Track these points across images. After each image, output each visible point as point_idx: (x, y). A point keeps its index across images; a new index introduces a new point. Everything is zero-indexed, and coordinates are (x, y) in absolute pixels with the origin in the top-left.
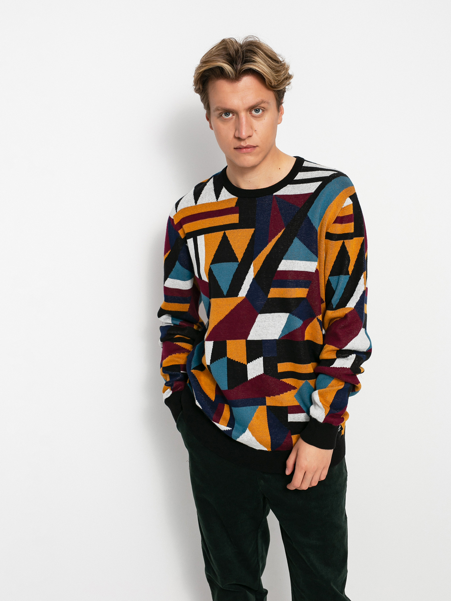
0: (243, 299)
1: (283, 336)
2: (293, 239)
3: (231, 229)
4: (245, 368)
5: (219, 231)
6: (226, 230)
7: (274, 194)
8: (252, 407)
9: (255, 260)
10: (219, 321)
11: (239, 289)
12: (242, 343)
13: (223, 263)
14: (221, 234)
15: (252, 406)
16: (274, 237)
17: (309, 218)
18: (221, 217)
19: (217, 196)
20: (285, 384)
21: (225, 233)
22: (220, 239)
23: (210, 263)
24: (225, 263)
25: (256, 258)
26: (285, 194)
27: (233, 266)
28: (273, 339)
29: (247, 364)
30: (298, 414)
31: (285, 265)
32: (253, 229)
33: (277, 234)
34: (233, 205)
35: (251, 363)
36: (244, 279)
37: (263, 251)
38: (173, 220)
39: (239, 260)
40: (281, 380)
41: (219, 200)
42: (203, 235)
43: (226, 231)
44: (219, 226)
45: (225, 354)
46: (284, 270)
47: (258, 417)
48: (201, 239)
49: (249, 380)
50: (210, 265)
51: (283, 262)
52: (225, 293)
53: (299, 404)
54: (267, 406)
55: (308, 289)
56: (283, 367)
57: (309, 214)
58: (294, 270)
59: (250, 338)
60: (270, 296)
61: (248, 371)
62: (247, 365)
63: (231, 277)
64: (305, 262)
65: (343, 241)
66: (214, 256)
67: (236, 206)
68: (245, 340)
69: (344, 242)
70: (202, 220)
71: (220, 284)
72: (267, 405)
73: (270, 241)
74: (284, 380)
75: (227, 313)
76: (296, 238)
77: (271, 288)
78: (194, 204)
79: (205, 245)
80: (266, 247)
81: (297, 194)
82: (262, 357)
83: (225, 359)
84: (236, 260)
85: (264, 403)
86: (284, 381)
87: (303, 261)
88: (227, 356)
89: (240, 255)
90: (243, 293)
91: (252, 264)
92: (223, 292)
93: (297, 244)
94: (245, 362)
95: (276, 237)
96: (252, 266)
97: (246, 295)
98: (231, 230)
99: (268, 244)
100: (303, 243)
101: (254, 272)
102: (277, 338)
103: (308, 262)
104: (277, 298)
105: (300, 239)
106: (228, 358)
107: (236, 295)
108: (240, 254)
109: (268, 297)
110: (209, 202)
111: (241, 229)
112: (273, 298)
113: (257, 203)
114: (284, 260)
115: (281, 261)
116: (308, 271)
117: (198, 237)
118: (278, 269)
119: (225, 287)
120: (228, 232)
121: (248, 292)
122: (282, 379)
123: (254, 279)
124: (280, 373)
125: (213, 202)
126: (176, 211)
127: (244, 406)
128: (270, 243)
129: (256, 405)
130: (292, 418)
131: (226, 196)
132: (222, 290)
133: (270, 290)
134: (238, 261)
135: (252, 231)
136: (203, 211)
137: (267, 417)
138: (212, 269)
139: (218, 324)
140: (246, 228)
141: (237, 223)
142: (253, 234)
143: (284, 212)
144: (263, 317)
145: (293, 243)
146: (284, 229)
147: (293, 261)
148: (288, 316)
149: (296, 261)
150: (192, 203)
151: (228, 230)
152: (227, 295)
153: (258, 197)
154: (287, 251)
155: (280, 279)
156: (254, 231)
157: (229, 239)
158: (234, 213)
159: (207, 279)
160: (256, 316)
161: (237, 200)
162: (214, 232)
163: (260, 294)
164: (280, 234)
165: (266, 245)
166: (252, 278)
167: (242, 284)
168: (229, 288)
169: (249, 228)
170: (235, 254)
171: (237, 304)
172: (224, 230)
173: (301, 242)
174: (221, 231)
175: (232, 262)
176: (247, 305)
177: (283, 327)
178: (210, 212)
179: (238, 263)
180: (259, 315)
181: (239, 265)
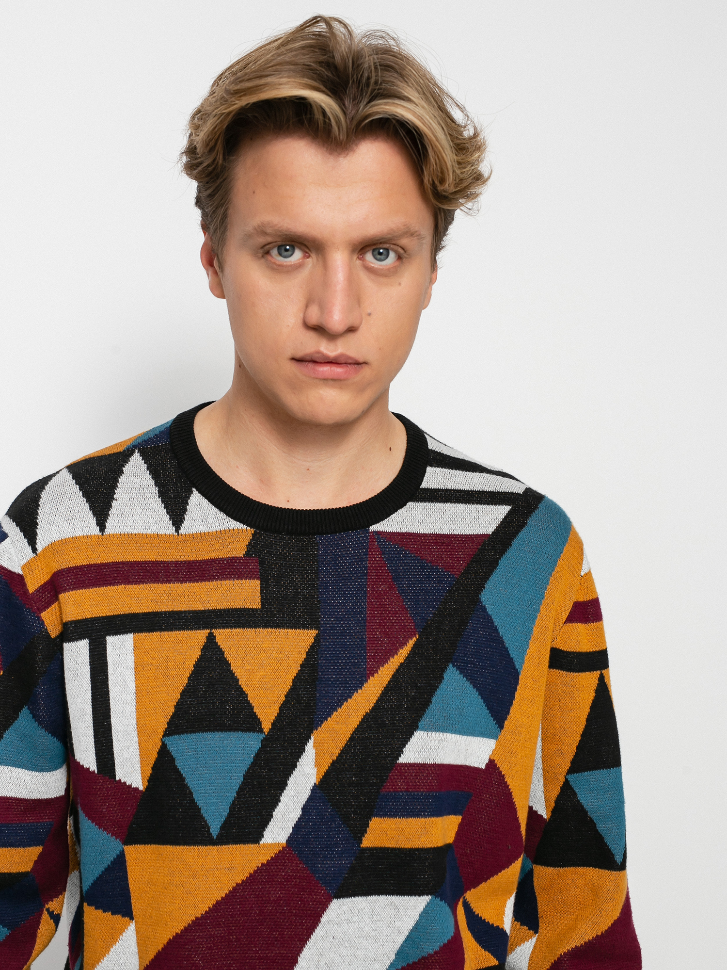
0: (280, 852)
2: (443, 670)
3: (235, 627)
5: (192, 629)
6: (216, 628)
7: (373, 528)
9: (319, 729)
10: (190, 919)
11: (266, 819)
13: (208, 735)
14: (199, 637)
16: (384, 660)
17: (484, 609)
18: (196, 584)
19: (177, 517)
21: (211, 638)
22: (196, 654)
23: (161, 731)
24: (218, 735)
25: (325, 722)
26: (404, 530)
27: (246, 745)
31: (424, 748)
32: (313, 633)
33: (393, 652)
34: (238, 549)
36: (283, 785)
37: (349, 700)
38: (20, 578)
39: (266, 726)
41: (183, 531)
42: (131, 636)
43: (216, 632)
44: (189, 612)
46: (420, 761)
48: (121, 648)
50: (164, 736)
51: (418, 737)
52: (215, 830)
55: (460, 819)
57: (486, 600)
60: (367, 842)
63: (237, 780)
65: (599, 672)
66: (176, 707)
67: (247, 554)
69: (601, 675)
70: (127, 587)
71: (200, 800)
73: (373, 672)
75: (220, 894)
76: (451, 665)
77: (373, 819)
78: (96, 531)
79: (136, 668)
80: (360, 691)
81: (440, 533)
84: (252, 723)
89: (267, 710)
90: (279, 831)
91: (311, 742)
92: (209, 828)
93: (454, 684)
95: (392, 660)
96: (310, 748)
97: (290, 840)
98: (234, 630)
99: (366, 681)
100: (471, 683)
101: (317, 764)
104: (388, 849)
105: (462, 670)
107: (255, 836)
108: (267, 706)
109: (362, 845)
110: (149, 532)
111: (269, 629)
112: (376, 849)
113: (318, 550)
114: (422, 732)
115: (410, 735)
117: (110, 640)
118: (402, 760)
119: (215, 810)
120: (224, 637)
121: (297, 826)
123: (315, 789)
125: (161, 533)
126: (34, 550)
128: (372, 678)
131: (210, 520)
132: (205, 821)
133: (371, 823)
134: (261, 731)
135: (306, 637)
136: (130, 558)
138: (171, 748)
139: (187, 930)
140: (288, 627)
141: (257, 610)
142: (312, 647)
143: (409, 586)
144: (344, 908)
145: (445, 682)
146: (414, 639)
147: (448, 734)
148: (424, 904)
149: (453, 735)
150: (87, 524)
151: (224, 627)
152: (220, 836)
153: (321, 534)
154: (427, 703)
155: (407, 790)
156: (317, 639)
157: (228, 656)
158: (240, 577)
159: (140, 778)
160: (324, 907)
161: (250, 536)
162: (172, 630)
163: (338, 837)
164: (404, 653)
165: (359, 685)
166: (310, 786)
167: (276, 801)
168: (230, 815)
169: (299, 628)
170: (252, 708)
171: (258, 867)
172: (206, 628)
173: (465, 679)
174: (199, 629)
175: (242, 731)
176: (293, 869)
177: (400, 939)
178: (156, 564)
179: (261, 736)
180: (335, 901)
181: (265, 742)
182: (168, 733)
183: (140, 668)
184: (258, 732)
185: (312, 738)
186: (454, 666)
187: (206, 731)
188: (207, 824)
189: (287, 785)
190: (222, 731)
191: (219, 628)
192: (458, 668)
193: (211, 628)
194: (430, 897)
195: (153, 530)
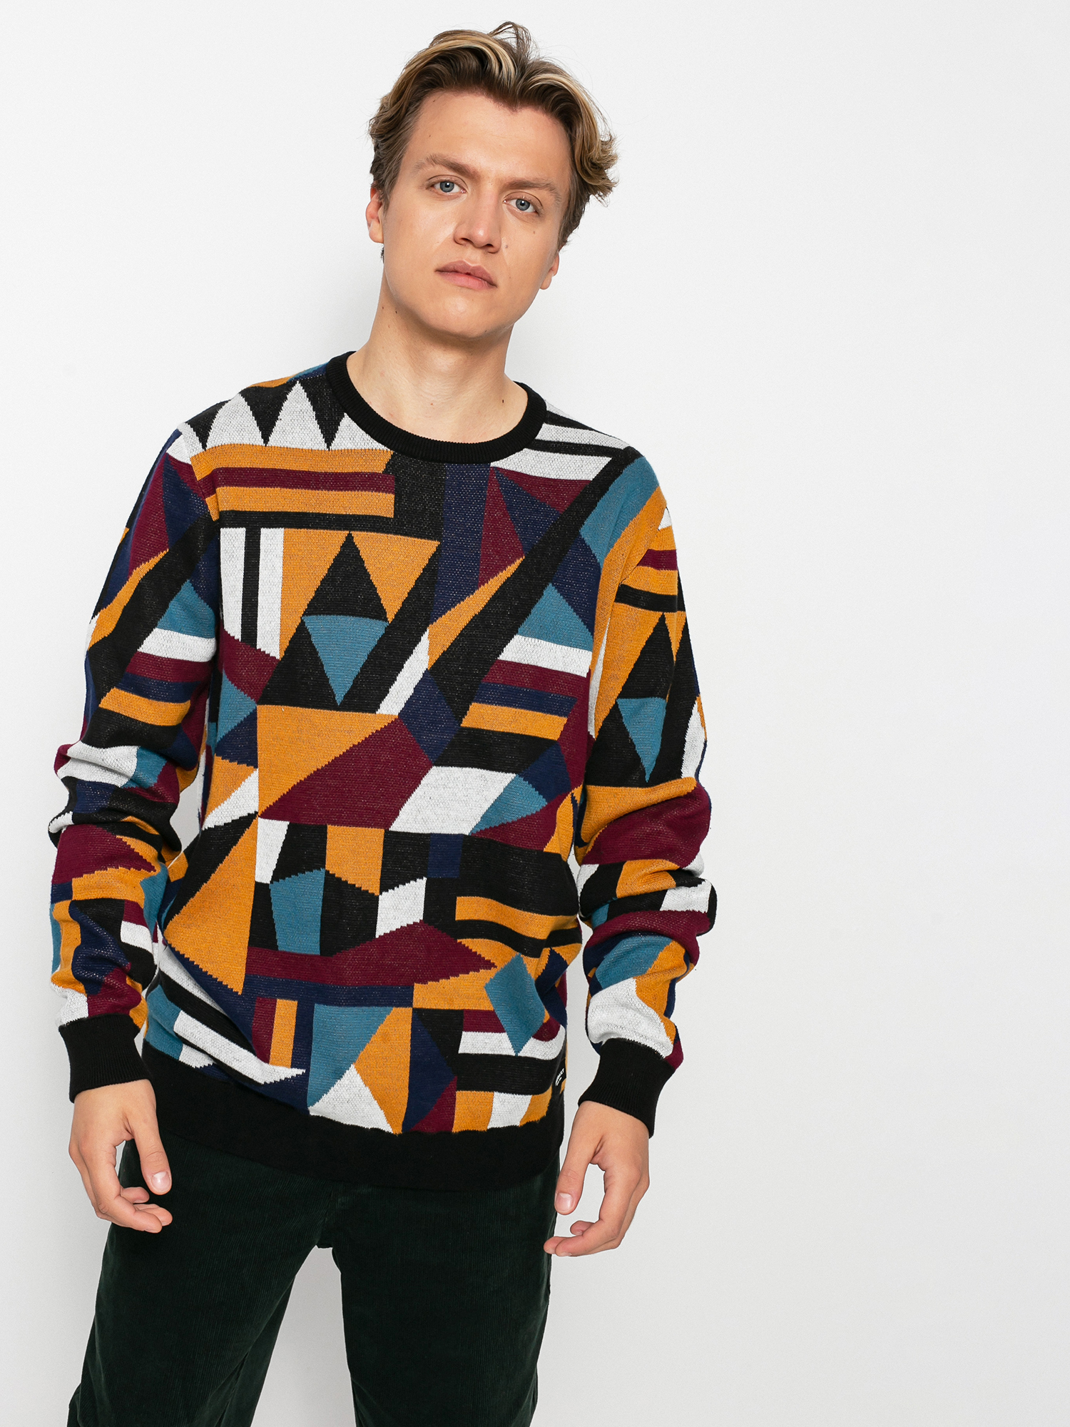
0: (392, 722)
1: (483, 828)
2: (544, 588)
3: (371, 531)
4: (370, 904)
5: (334, 529)
6: (354, 530)
7: (493, 464)
8: (376, 1009)
9: (435, 623)
10: (312, 769)
11: (383, 693)
12: (373, 838)
13: (341, 618)
14: (341, 536)
15: (377, 1005)
16: (493, 573)
17: (583, 541)
18: (340, 492)
19: (329, 436)
20: (467, 951)
21: (350, 538)
22: (336, 550)
23: (302, 611)
24: (351, 619)
25: (440, 618)
26: (519, 470)
27: (370, 632)
28: (457, 833)
29: (381, 894)
30: (486, 1034)
31: (521, 650)
32: (436, 543)
33: (503, 567)
34: (379, 467)
35: (390, 891)
36: (399, 668)
37: (462, 602)
38: (189, 468)
39: (390, 617)
40: (459, 941)
41: (333, 447)
42: (282, 530)
43: (354, 533)
44: (333, 515)
45: (321, 862)
46: (516, 661)
47: (385, 1037)
48: (272, 539)
49: (377, 936)
50: (303, 615)
51: (517, 640)
52: (339, 699)
53: (491, 1008)
54: (415, 1010)
55: (564, 720)
56: (469, 908)
57: (586, 532)
58: (539, 665)
59: (397, 826)
60: (467, 722)
61: (379, 912)
62: (378, 897)
63: (362, 658)
64: (566, 648)
65: (661, 613)
66: (316, 592)
67: (386, 471)
68: (383, 831)
69: (663, 616)
70: (283, 489)
71: (329, 672)
72: (414, 1006)
73: (484, 581)
74: (467, 942)
75: (338, 752)
76: (550, 585)
77: (473, 704)
78: (261, 442)
79: (284, 557)
80: (471, 596)
81: (548, 476)
82: (425, 879)
83: (317, 877)
84: (379, 613)
85: (406, 1000)
86: (466, 945)
87: (564, 647)
88: (324, 867)
89: (392, 603)
90: (393, 703)
91: (427, 634)
92: (334, 696)
93: (551, 600)
94: (374, 888)
95: (501, 574)
96: (425, 639)
97: (402, 714)
98: (369, 533)
99: (478, 588)
100: (567, 601)
101: (430, 653)
102: (467, 833)
103: (575, 649)
104: (483, 730)
105: (560, 589)
106: (327, 872)
107: (373, 707)
108: (392, 600)
109: (462, 725)
110: (305, 447)
111: (399, 537)
112: (473, 729)
113: (446, 475)
114: (521, 637)
115: (511, 637)
116: (571, 672)
117: (264, 531)
118: (501, 657)
119: (341, 682)
120: (360, 538)
121: (408, 704)
122: (462, 938)
123: (426, 674)
124: (459, 921)
125: (315, 448)
126: (205, 448)
127: (354, 1005)
128: (483, 586)
129: (386, 1005)
130: (473, 1043)
131: (357, 439)
132: (332, 690)
133: (470, 707)
134: (386, 620)
135: (431, 546)
136: (287, 467)
137: (410, 1038)
138: (309, 626)
139: (310, 778)
140: (415, 537)
141: (390, 519)
142: (434, 555)
143: (520, 516)
144: (442, 775)
145: (544, 597)
146: (521, 559)
147: (542, 641)
148: (509, 780)
149: (548, 643)
150: (253, 435)
151: (361, 530)
152: (343, 703)
153: (450, 463)
154: (527, 613)
155: (503, 683)
156: (439, 549)
157: (363, 554)
158: (378, 490)
159: (278, 648)
160: (425, 771)
161: (389, 457)
162: (317, 528)
163: (443, 716)
164: (511, 569)
165: (471, 591)
166: (423, 670)
167: (392, 680)
168: (353, 687)
169: (424, 538)
170: (380, 600)
171: (373, 733)
172: (347, 530)
173: (562, 597)
174: (340, 530)
175: (370, 618)
176: (402, 738)
177: (486, 806)
178: (308, 473)
179: (386, 624)
180: (434, 767)
181: (389, 630)
182: (307, 613)
183: (287, 556)
184: (383, 620)
185: (428, 630)
186: (553, 585)
187: (340, 614)
188: (333, 693)
189: (403, 667)
190: (353, 615)
191: (357, 530)
192: (557, 587)
193: (350, 530)
194: (514, 775)
195: (308, 446)
